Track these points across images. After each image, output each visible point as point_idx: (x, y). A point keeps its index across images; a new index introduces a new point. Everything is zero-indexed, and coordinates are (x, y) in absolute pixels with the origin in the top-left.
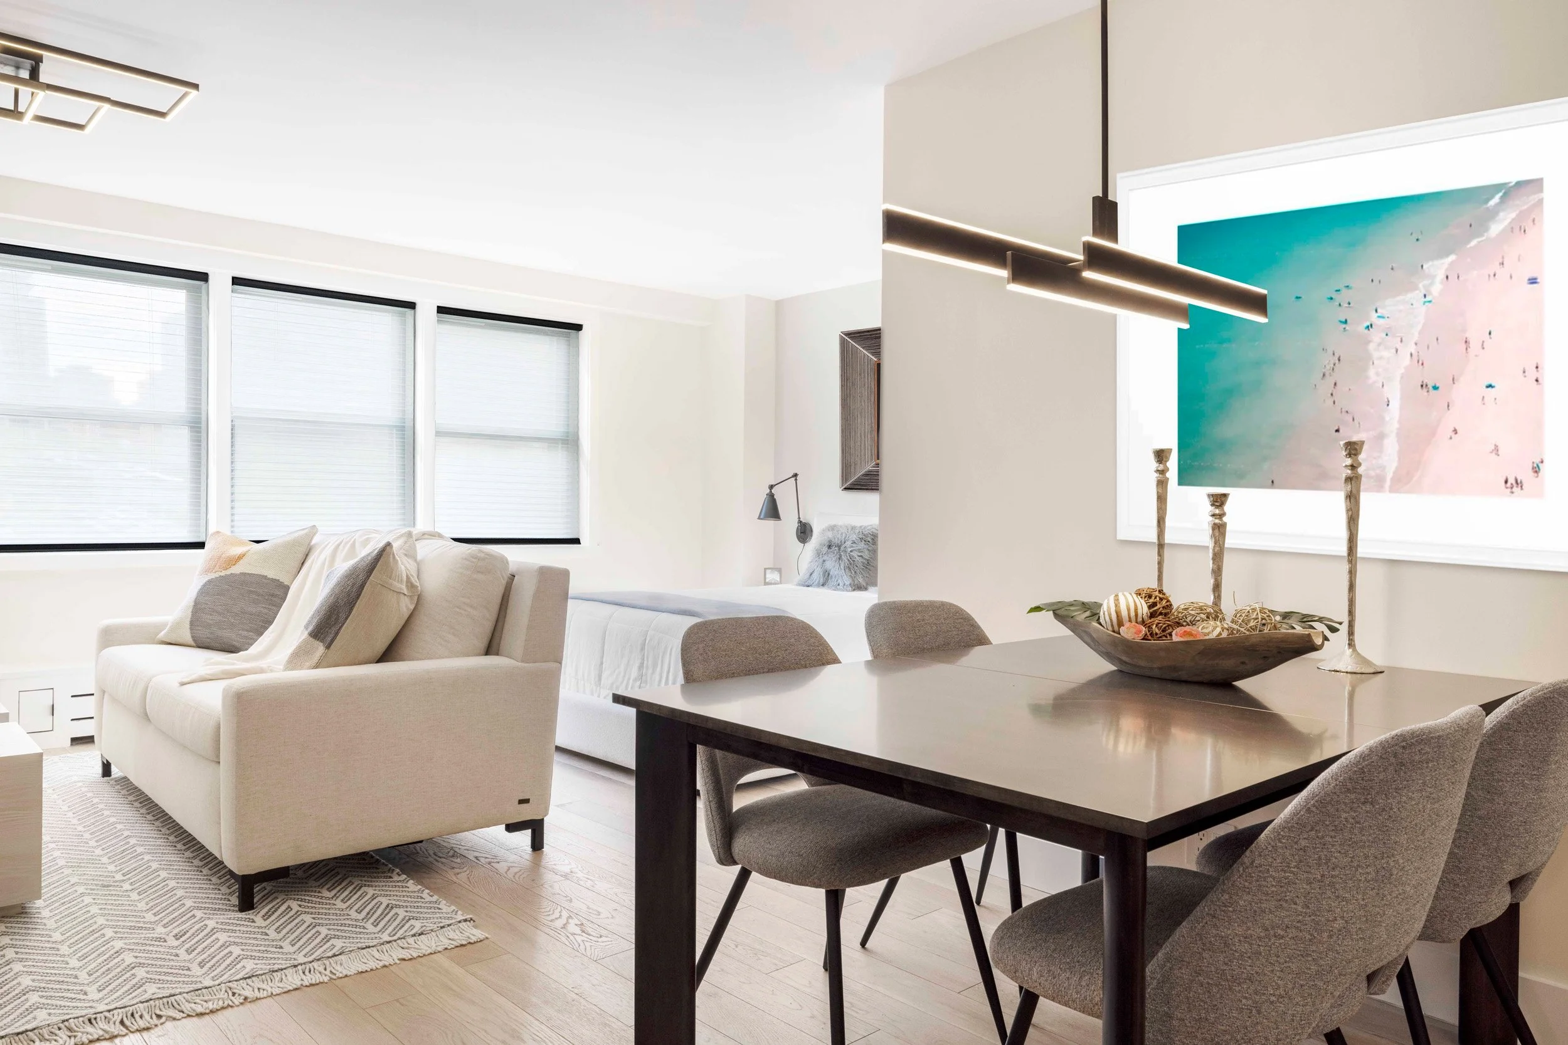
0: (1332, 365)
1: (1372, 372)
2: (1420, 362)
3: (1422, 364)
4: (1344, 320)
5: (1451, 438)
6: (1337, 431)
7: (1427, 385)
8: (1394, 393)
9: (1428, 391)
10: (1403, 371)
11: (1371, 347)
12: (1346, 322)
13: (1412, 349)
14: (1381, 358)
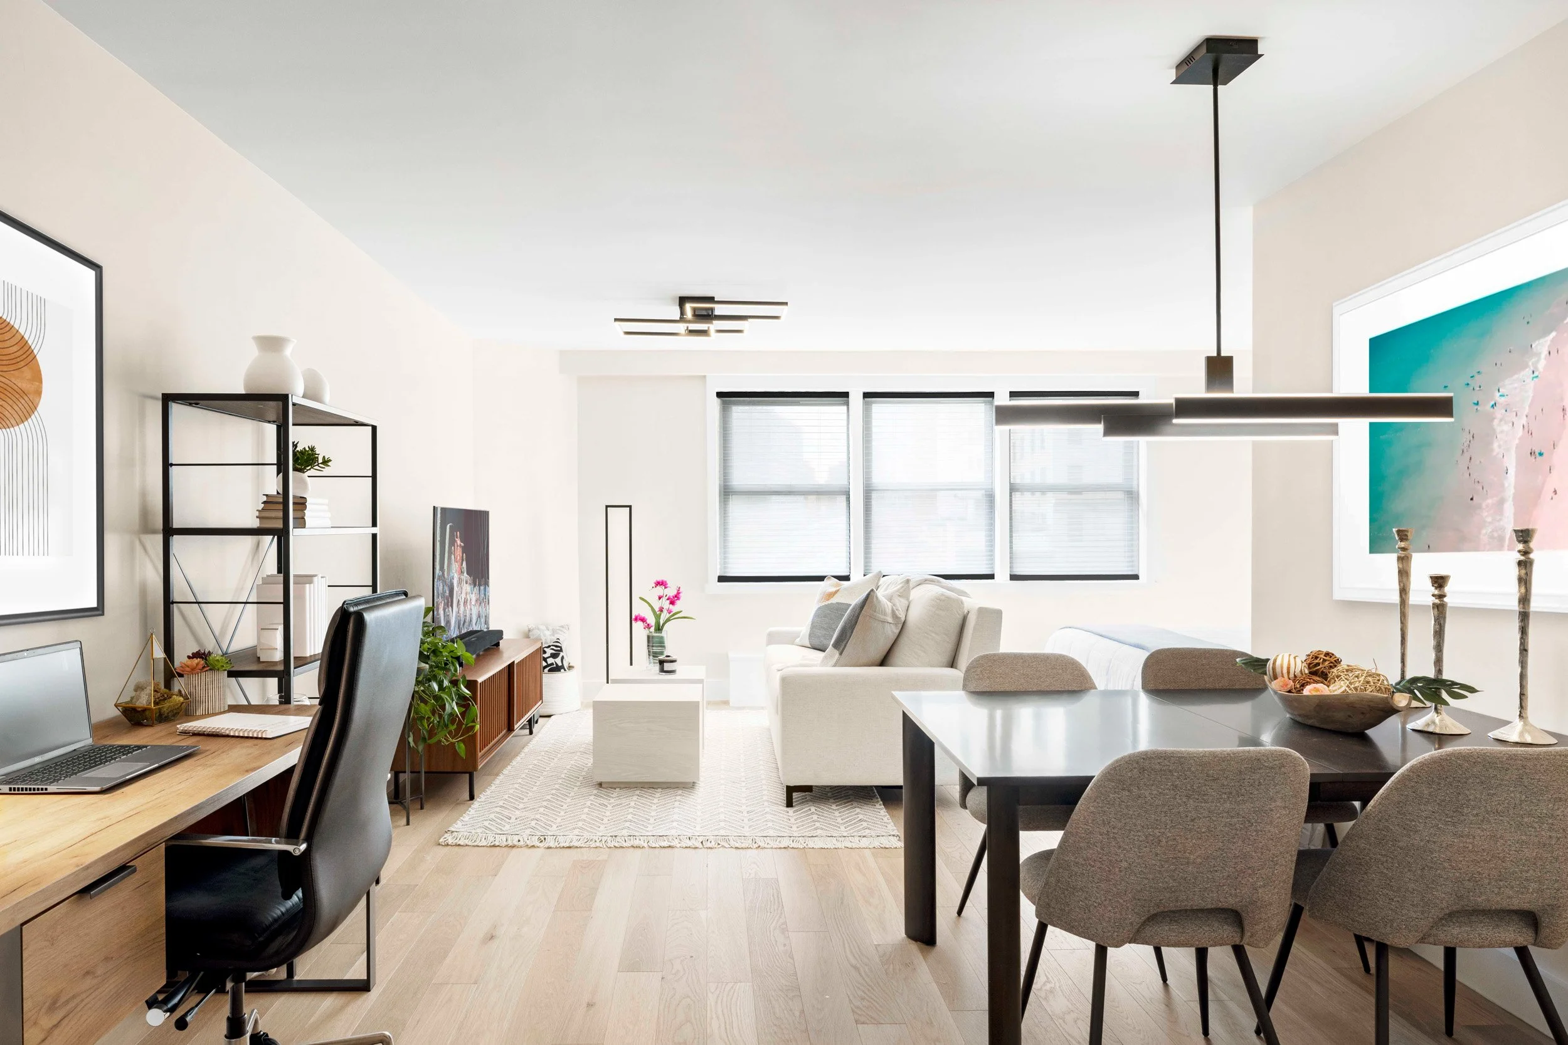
0: (1468, 442)
1: (1496, 445)
2: (1530, 432)
3: (1531, 434)
4: (1476, 402)
5: (1552, 499)
6: (1472, 499)
7: (1534, 453)
8: (1511, 463)
9: (1535, 458)
10: (1517, 441)
11: (1496, 422)
12: (1477, 404)
13: (1524, 421)
14: (1502, 432)
